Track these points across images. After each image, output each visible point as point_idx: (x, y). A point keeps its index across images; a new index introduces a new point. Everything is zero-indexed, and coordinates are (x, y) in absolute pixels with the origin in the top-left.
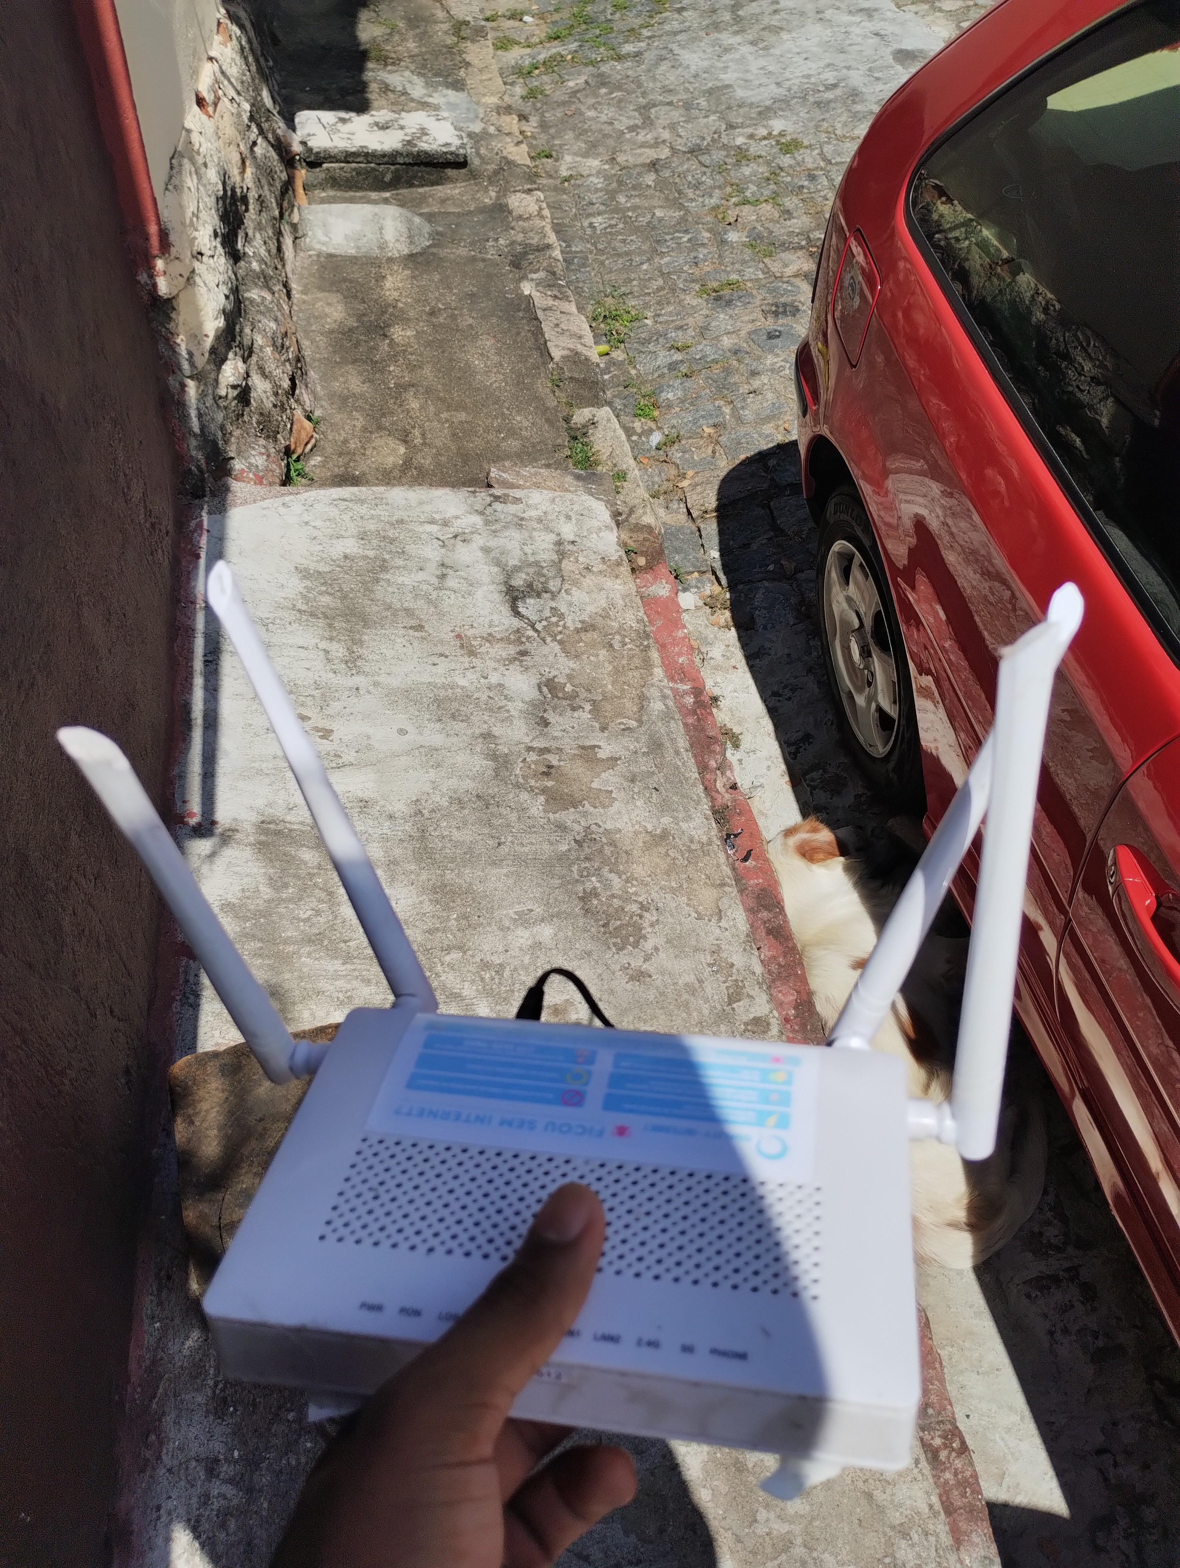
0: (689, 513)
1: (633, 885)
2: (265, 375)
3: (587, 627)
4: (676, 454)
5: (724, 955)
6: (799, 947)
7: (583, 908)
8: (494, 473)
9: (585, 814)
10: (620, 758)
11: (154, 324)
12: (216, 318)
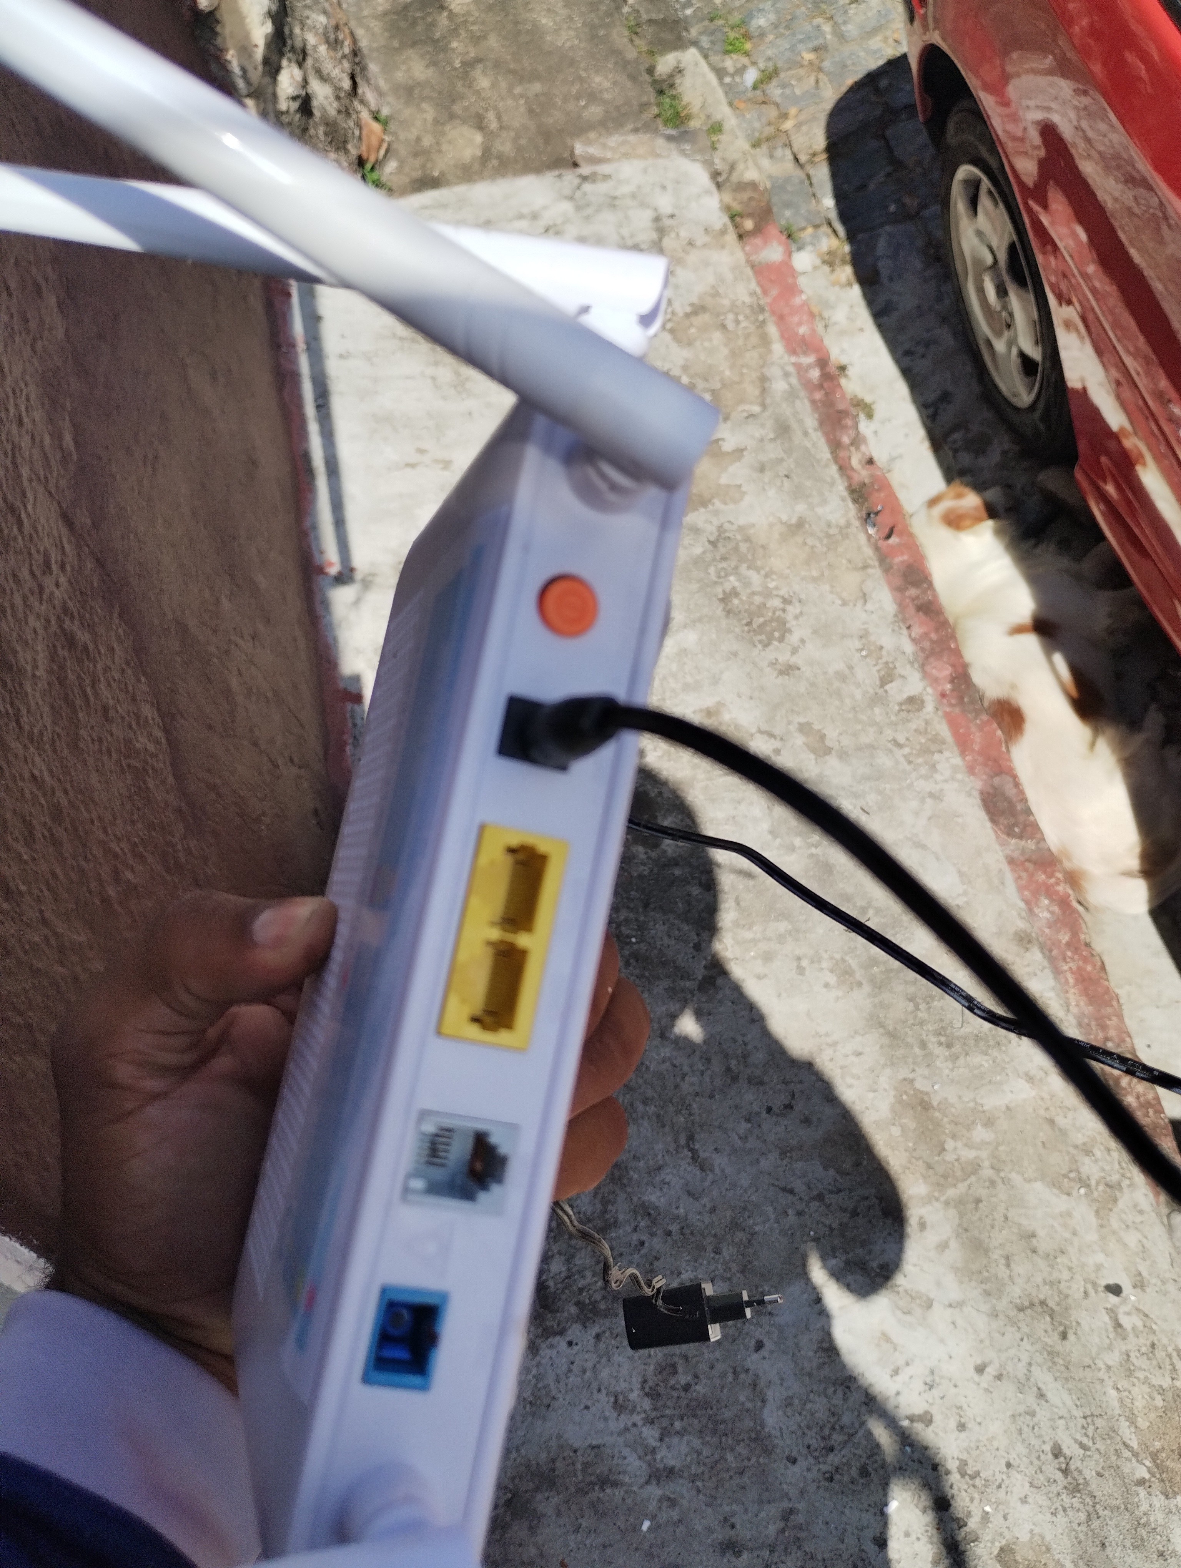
0: (796, 160)
1: (773, 580)
2: (324, 78)
3: (698, 310)
4: (775, 91)
5: (872, 638)
6: (951, 620)
7: (724, 609)
8: (579, 149)
9: (716, 513)
10: (746, 449)
11: (201, 43)
12: (263, 24)
